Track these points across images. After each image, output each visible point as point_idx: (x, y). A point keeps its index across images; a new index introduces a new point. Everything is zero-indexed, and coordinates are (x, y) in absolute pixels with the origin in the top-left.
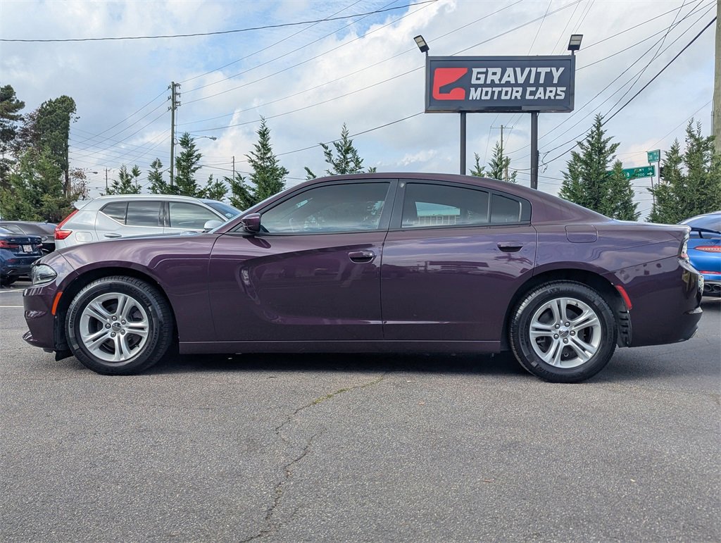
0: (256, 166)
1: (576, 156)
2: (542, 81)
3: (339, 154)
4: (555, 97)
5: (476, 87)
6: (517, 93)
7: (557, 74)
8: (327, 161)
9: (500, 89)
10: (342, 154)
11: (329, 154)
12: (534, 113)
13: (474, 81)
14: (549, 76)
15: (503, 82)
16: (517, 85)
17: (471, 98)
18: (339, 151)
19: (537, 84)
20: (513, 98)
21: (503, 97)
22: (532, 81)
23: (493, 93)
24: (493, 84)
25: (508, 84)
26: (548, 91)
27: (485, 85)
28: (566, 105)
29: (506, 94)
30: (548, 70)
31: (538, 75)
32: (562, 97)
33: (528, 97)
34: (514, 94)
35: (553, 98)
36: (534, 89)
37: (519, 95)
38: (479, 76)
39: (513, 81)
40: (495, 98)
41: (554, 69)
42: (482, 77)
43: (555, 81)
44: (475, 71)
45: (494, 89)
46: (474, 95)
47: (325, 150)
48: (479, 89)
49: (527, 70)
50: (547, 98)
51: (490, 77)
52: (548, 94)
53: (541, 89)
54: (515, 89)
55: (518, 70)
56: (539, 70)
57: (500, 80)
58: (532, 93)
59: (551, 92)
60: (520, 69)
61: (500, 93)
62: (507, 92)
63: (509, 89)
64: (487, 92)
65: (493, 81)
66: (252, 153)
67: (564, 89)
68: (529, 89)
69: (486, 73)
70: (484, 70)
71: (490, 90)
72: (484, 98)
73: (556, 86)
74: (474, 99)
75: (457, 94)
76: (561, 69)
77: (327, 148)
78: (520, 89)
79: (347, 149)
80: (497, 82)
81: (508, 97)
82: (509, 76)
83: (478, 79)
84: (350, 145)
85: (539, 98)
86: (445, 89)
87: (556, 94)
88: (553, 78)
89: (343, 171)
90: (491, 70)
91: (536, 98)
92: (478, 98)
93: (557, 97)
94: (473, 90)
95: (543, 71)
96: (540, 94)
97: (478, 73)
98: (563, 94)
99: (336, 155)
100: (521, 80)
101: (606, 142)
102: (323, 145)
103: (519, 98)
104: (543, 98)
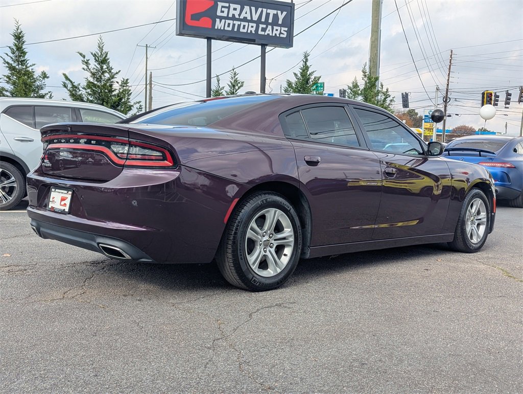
0: (11, 68)
1: (290, 84)
2: (270, 21)
3: (96, 64)
4: (279, 34)
5: (221, 18)
6: (252, 28)
7: (281, 17)
8: (84, 69)
9: (239, 23)
10: (99, 64)
11: (87, 63)
12: (264, 46)
13: (219, 13)
14: (276, 17)
15: (242, 17)
16: (252, 21)
17: (216, 28)
18: (96, 61)
19: (266, 23)
20: (249, 32)
21: (242, 30)
22: (263, 20)
23: (234, 25)
24: (233, 18)
25: (245, 19)
26: (274, 30)
27: (227, 18)
28: (287, 42)
29: (244, 28)
30: (275, 12)
31: (268, 15)
32: (285, 36)
33: (260, 32)
34: (250, 29)
35: (278, 35)
36: (264, 26)
37: (253, 30)
38: (223, 9)
39: (249, 18)
40: (236, 30)
41: (279, 12)
42: (226, 10)
43: (280, 22)
44: (220, 4)
45: (235, 22)
46: (219, 25)
47: (83, 59)
48: (223, 21)
49: (260, 10)
50: (274, 35)
51: (232, 12)
52: (275, 32)
53: (270, 27)
54: (251, 24)
55: (253, 9)
56: (269, 11)
57: (239, 15)
58: (264, 30)
59: (277, 30)
60: (254, 8)
61: (239, 26)
62: (244, 26)
63: (246, 24)
64: (229, 24)
65: (234, 15)
66: (7, 54)
67: (286, 29)
68: (261, 26)
69: (229, 8)
70: (227, 5)
71: (231, 22)
72: (226, 28)
73: (281, 26)
74: (219, 28)
75: (204, 22)
76: (285, 13)
77: (84, 57)
78: (254, 25)
79: (103, 60)
80: (237, 16)
81: (245, 31)
82: (246, 13)
83: (222, 12)
84: (106, 56)
85: (268, 34)
86: (196, 17)
87: (281, 33)
88: (278, 19)
89: (99, 80)
90: (233, 6)
91: (266, 34)
92: (222, 28)
93: (281, 36)
94: (218, 20)
95: (272, 12)
96: (269, 31)
97: (223, 7)
98: (285, 33)
99: (93, 64)
100: (255, 18)
101: (310, 74)
102: (81, 54)
103: (253, 32)
104: (271, 35)
